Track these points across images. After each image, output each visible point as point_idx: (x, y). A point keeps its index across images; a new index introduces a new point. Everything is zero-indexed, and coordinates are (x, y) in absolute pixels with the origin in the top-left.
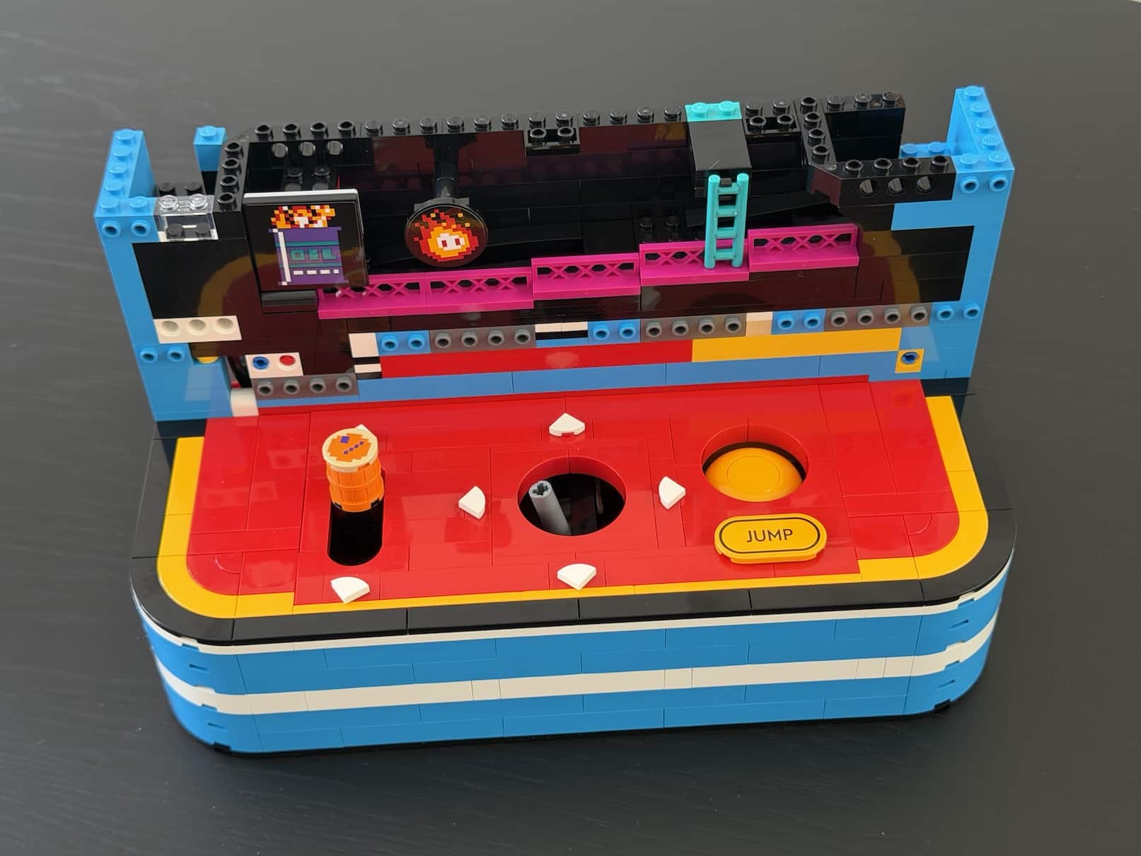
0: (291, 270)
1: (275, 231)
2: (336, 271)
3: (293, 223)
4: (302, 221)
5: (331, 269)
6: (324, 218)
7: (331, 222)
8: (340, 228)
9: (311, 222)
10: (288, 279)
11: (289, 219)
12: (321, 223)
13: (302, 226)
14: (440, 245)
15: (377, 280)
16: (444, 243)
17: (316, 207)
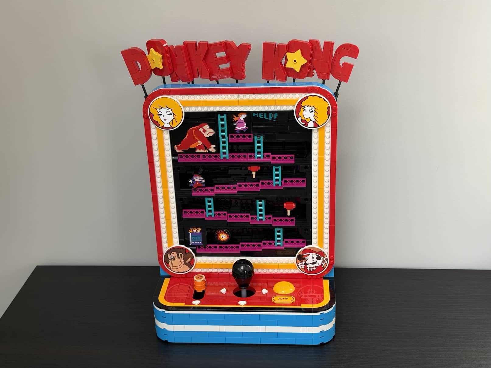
0: (192, 241)
1: (190, 233)
2: (201, 242)
3: (193, 231)
4: (195, 231)
5: (200, 242)
6: (199, 231)
7: (200, 231)
8: (202, 233)
9: (197, 231)
10: (191, 243)
11: (192, 231)
12: (198, 232)
13: (195, 232)
14: (222, 238)
15: (209, 246)
16: (223, 237)
17: (198, 228)
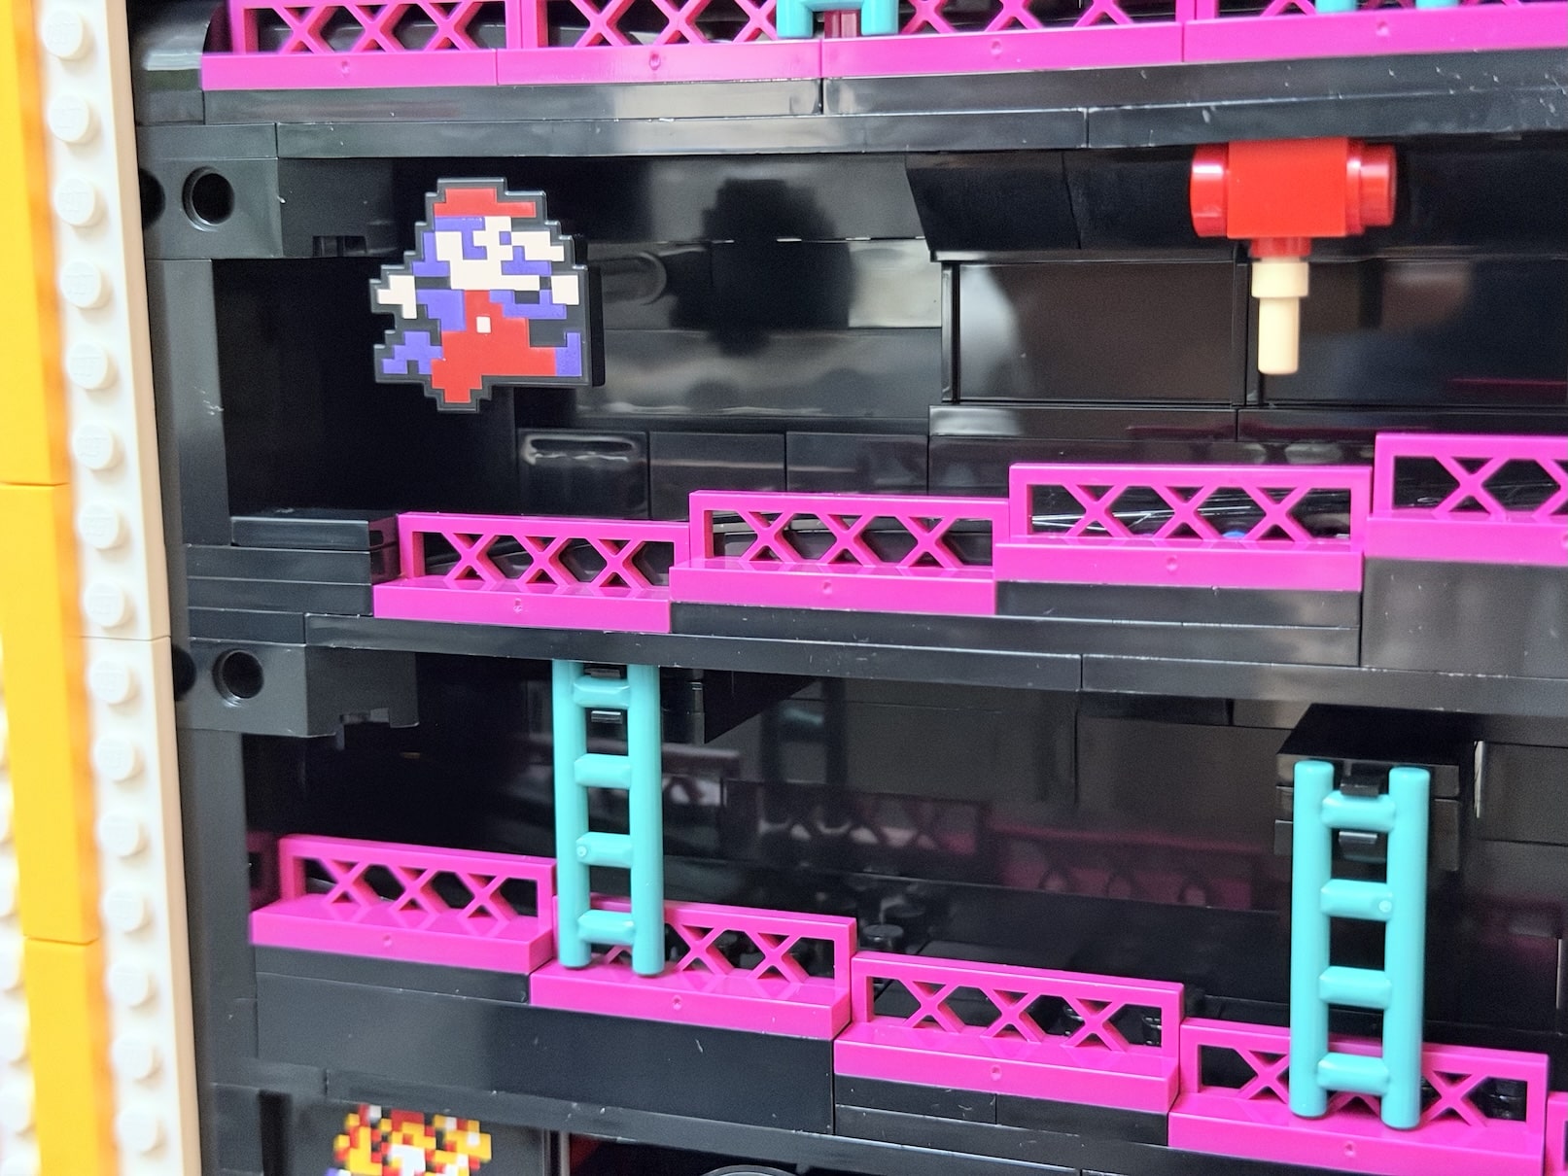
4: (409, 1159)
6: (462, 1163)
7: (480, 1175)
9: (432, 1166)
11: (379, 1150)
12: (454, 1172)
17: (448, 1125)
